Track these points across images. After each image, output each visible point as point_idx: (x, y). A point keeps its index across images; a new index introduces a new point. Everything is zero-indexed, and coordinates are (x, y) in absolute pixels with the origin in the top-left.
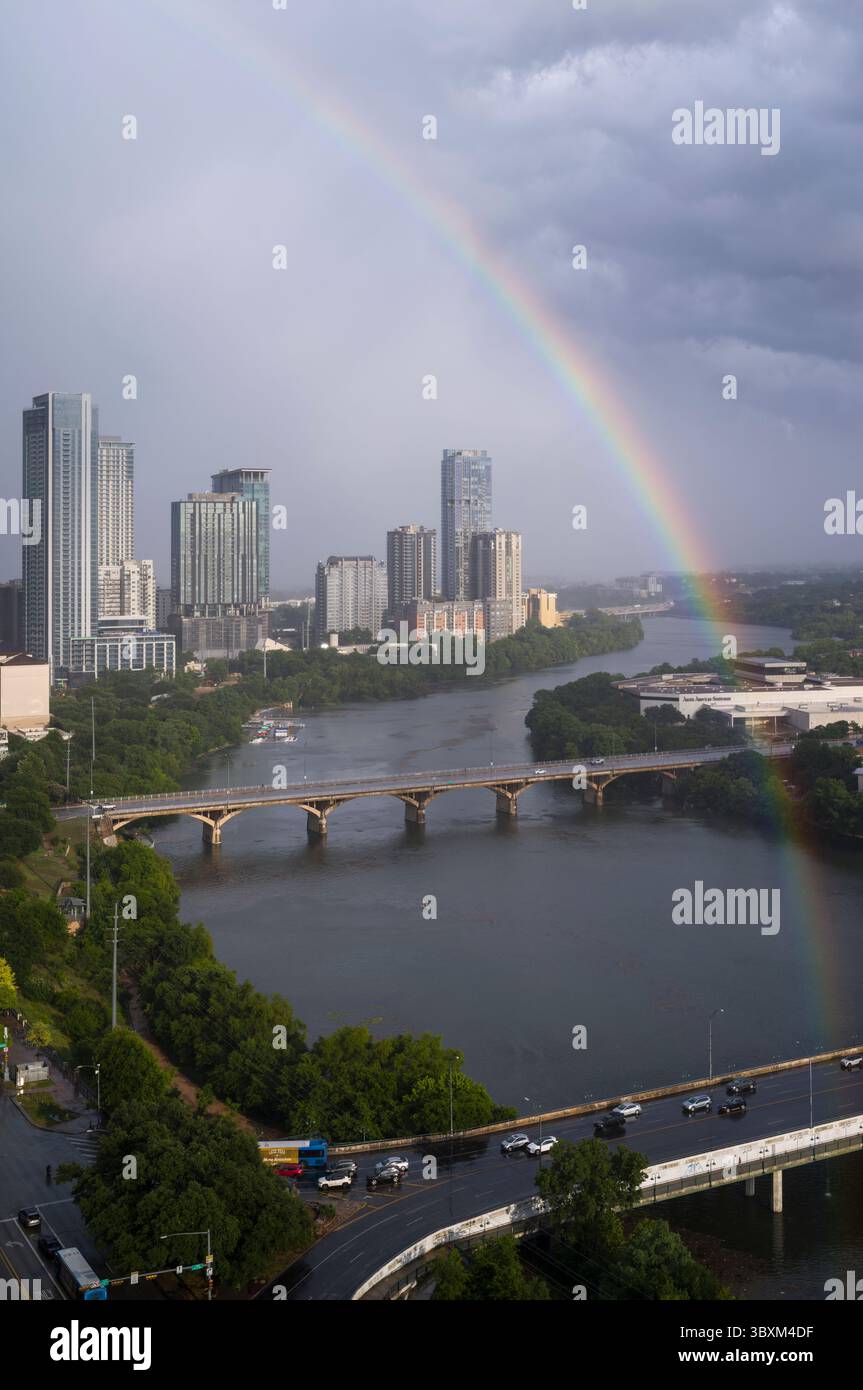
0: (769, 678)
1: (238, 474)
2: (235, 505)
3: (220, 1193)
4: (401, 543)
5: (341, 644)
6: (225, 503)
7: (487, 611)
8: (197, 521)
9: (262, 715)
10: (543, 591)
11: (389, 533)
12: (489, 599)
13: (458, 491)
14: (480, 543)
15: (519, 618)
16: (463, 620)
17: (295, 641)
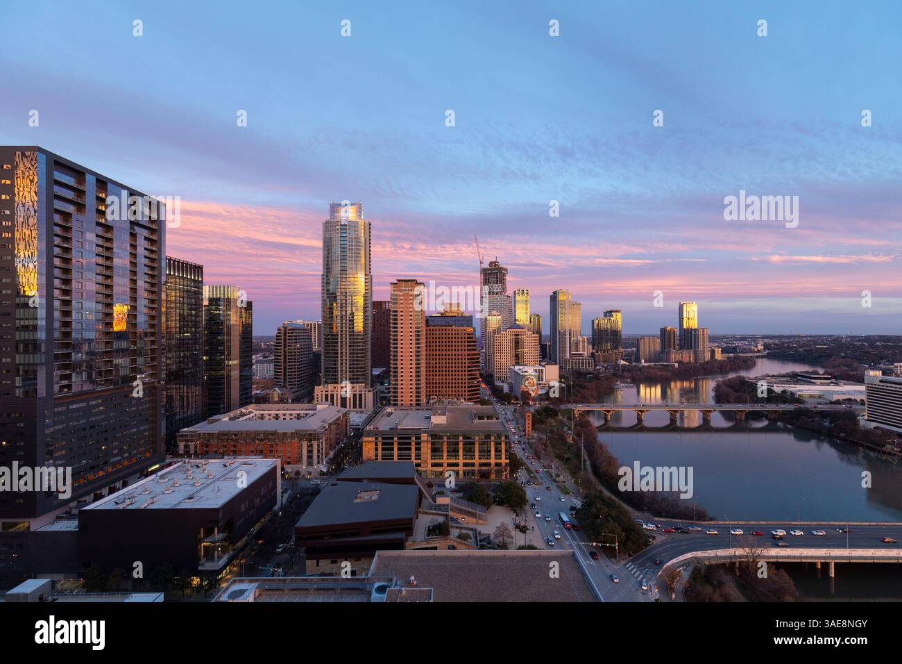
0: (813, 381)
1: (611, 312)
2: (611, 320)
3: (619, 524)
4: (665, 332)
5: (645, 362)
6: (608, 320)
7: (696, 354)
8: (599, 323)
9: (620, 383)
10: (716, 348)
11: (660, 329)
12: (696, 350)
13: (685, 316)
14: (693, 332)
15: (707, 356)
16: (687, 357)
17: (630, 361)
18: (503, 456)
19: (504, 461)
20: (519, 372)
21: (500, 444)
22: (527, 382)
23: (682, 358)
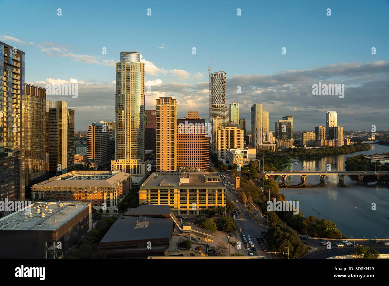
1: (287, 117)
2: (287, 122)
3: (290, 241)
4: (318, 129)
5: (307, 147)
6: (285, 122)
7: (336, 142)
8: (280, 125)
9: (292, 159)
10: (347, 138)
11: (316, 127)
12: (336, 139)
13: (330, 119)
14: (334, 129)
15: (343, 143)
16: (331, 143)
17: (297, 146)
18: (223, 202)
19: (223, 205)
20: (232, 152)
21: (221, 195)
22: (237, 158)
23: (328, 144)
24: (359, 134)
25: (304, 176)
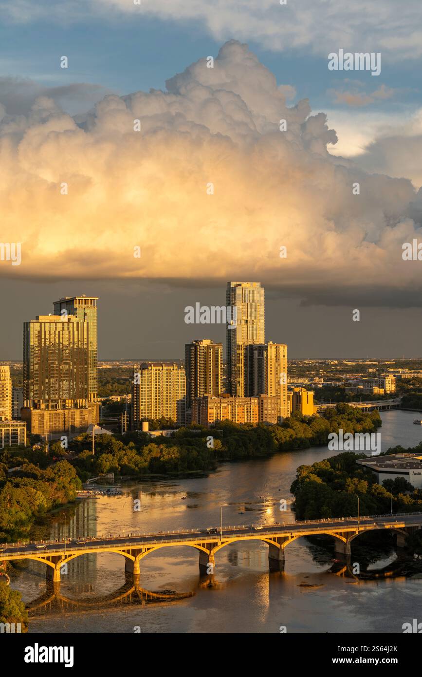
1: (71, 302)
2: (71, 325)
4: (196, 351)
5: (152, 428)
6: (63, 323)
7: (261, 405)
8: (43, 337)
9: (91, 483)
10: (304, 389)
11: (186, 345)
12: (262, 395)
13: (239, 315)
14: (256, 352)
15: (285, 410)
16: (243, 412)
17: (116, 428)
23: (233, 415)
24: (347, 372)
25: (135, 553)
